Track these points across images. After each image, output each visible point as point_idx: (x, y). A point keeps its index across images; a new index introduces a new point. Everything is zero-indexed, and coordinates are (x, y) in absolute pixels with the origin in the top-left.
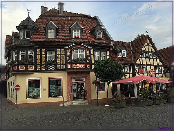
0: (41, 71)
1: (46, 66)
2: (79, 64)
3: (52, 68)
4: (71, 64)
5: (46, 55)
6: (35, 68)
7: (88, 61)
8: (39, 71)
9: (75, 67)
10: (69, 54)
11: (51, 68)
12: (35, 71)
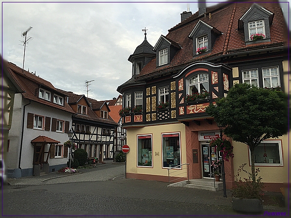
0: (152, 123)
1: (157, 114)
2: (198, 104)
3: (165, 117)
4: (185, 105)
5: (156, 95)
6: (145, 118)
7: (214, 96)
8: (149, 123)
9: (191, 112)
10: (181, 87)
11: (163, 117)
12: (145, 123)
